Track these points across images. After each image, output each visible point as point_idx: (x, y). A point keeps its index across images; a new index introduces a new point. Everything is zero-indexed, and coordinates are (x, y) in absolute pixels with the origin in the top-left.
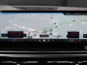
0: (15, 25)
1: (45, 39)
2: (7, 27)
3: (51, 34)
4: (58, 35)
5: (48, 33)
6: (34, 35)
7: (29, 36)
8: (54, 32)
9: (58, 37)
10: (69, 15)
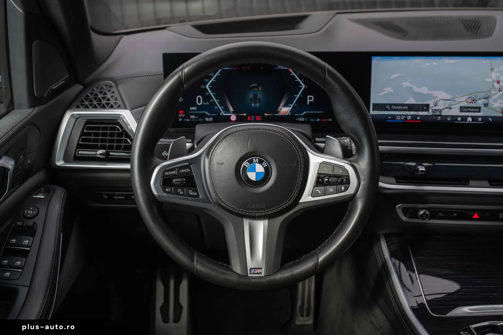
0: (406, 84)
1: (473, 117)
2: (385, 89)
3: (486, 105)
5: (479, 103)
6: (447, 106)
7: (435, 110)
8: (495, 101)
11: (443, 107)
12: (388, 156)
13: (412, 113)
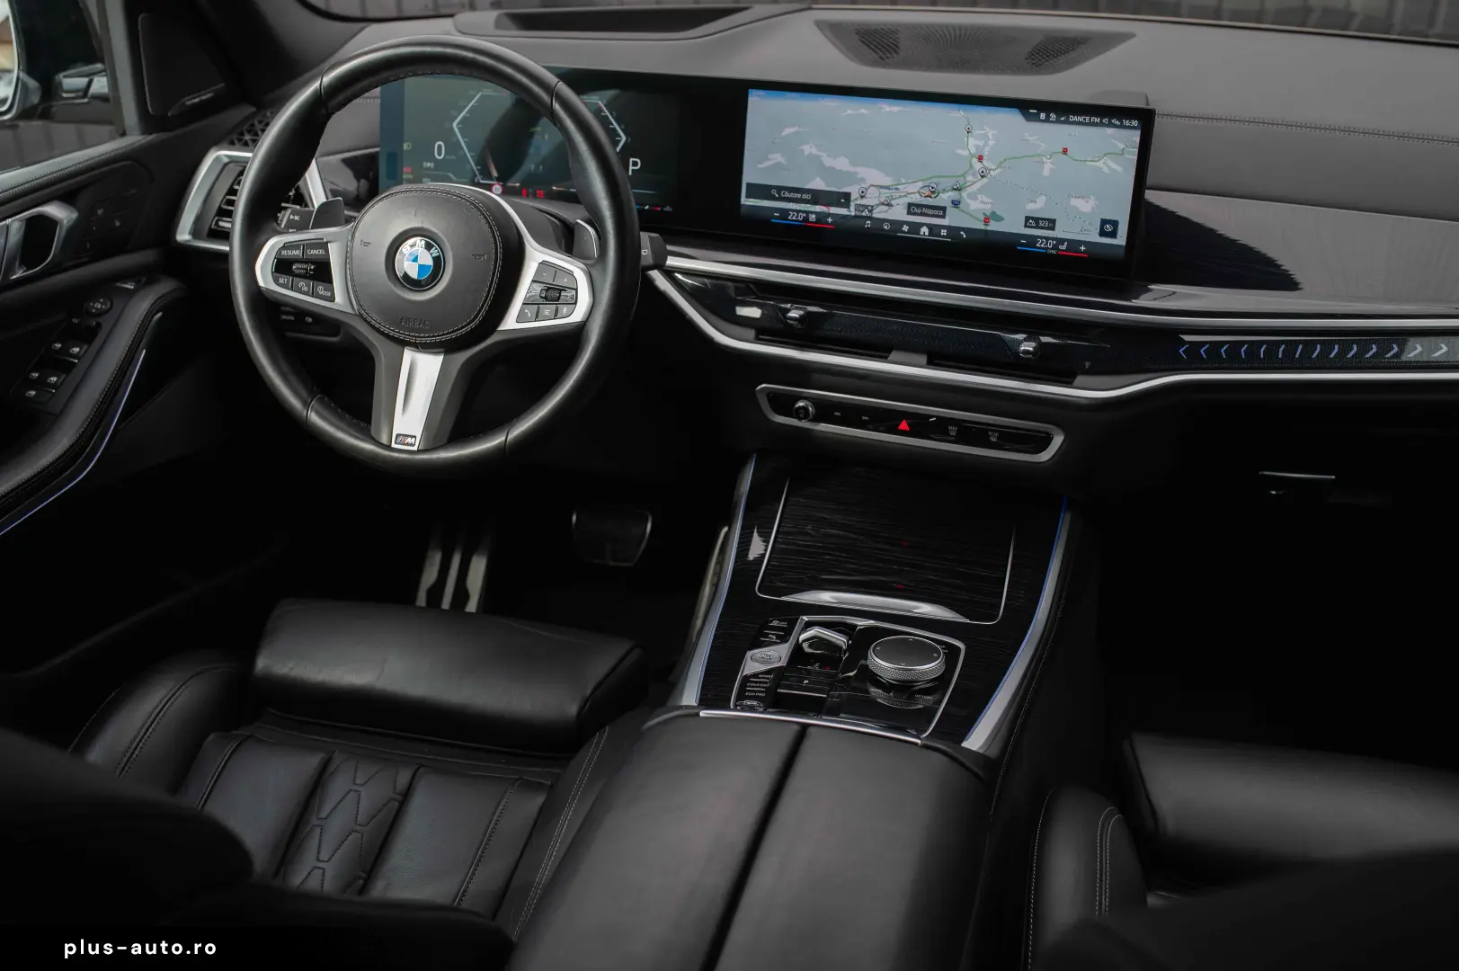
0: (808, 149)
1: (931, 227)
2: (770, 156)
3: (956, 204)
4: (988, 213)
5: (945, 199)
6: (882, 201)
7: (861, 205)
8: (973, 196)
9: (986, 221)
10: (1047, 120)
11: (878, 202)
12: (752, 286)
13: (819, 208)
